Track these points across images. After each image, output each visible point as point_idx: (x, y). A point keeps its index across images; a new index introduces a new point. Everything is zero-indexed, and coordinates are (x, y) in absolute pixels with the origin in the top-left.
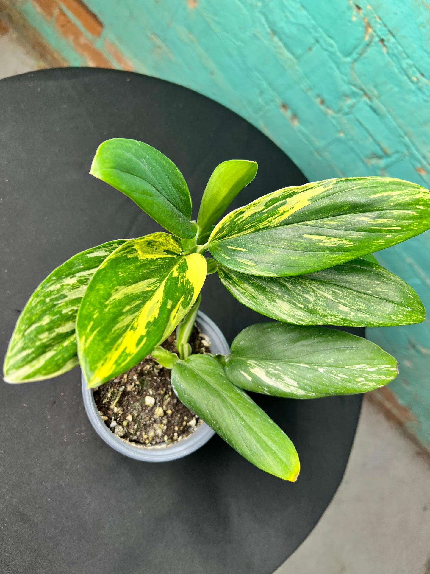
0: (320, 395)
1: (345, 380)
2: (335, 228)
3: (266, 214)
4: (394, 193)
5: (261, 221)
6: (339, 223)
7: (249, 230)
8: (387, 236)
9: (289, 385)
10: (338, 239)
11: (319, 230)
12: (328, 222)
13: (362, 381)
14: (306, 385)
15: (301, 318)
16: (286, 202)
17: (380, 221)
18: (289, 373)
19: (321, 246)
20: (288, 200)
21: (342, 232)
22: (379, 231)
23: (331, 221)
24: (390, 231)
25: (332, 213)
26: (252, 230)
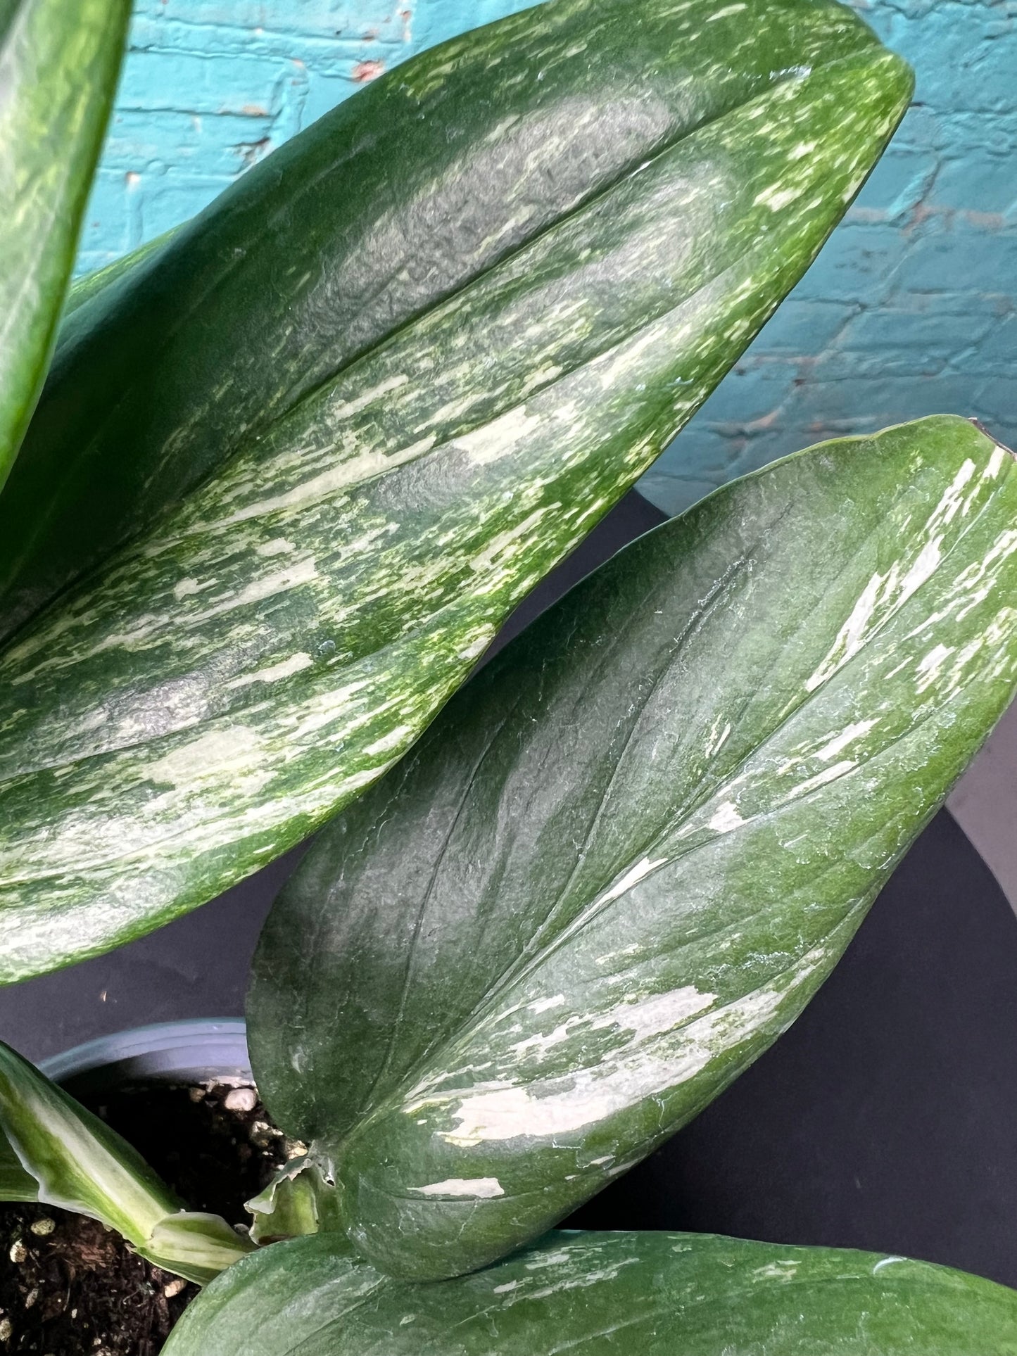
0: (843, 932)
1: (876, 742)
9: (673, 1038)
13: (949, 663)
14: (738, 957)
15: (364, 719)
18: (612, 981)
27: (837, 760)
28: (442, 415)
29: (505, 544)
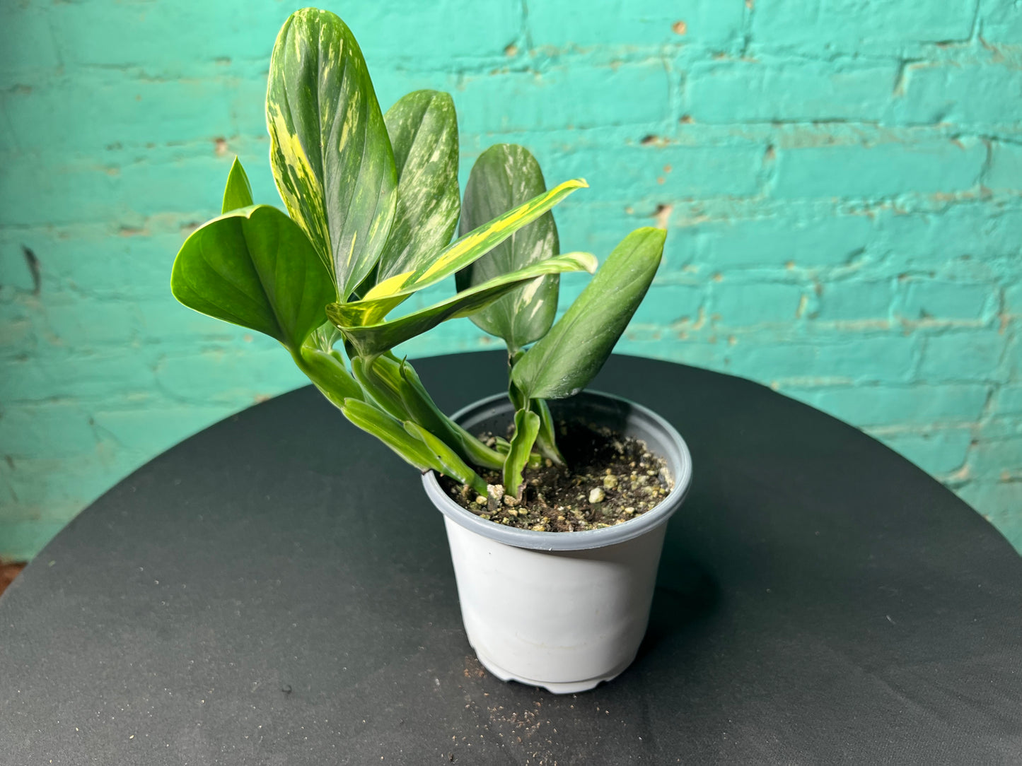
2: (333, 109)
3: (304, 196)
4: (298, 37)
5: (314, 207)
6: (328, 104)
7: (324, 230)
8: (351, 53)
10: (349, 109)
11: (334, 130)
12: (326, 118)
14: (539, 229)
15: (451, 203)
16: (289, 165)
17: (331, 55)
18: (526, 253)
19: (357, 131)
20: (287, 162)
21: (341, 103)
22: (343, 59)
23: (323, 115)
24: (344, 49)
25: (313, 110)
26: (325, 226)
27: (524, 190)
28: (425, 159)
29: (448, 168)
